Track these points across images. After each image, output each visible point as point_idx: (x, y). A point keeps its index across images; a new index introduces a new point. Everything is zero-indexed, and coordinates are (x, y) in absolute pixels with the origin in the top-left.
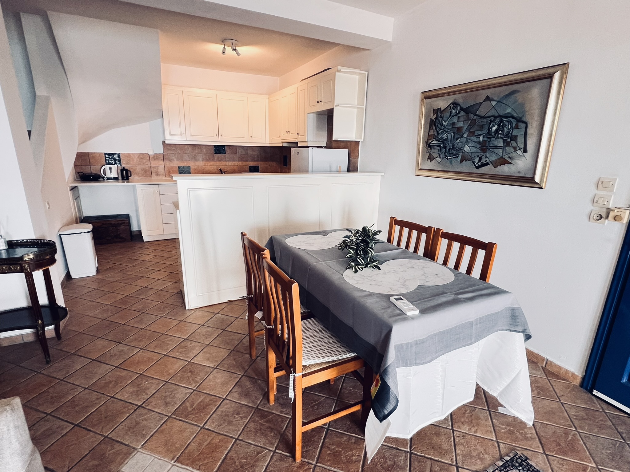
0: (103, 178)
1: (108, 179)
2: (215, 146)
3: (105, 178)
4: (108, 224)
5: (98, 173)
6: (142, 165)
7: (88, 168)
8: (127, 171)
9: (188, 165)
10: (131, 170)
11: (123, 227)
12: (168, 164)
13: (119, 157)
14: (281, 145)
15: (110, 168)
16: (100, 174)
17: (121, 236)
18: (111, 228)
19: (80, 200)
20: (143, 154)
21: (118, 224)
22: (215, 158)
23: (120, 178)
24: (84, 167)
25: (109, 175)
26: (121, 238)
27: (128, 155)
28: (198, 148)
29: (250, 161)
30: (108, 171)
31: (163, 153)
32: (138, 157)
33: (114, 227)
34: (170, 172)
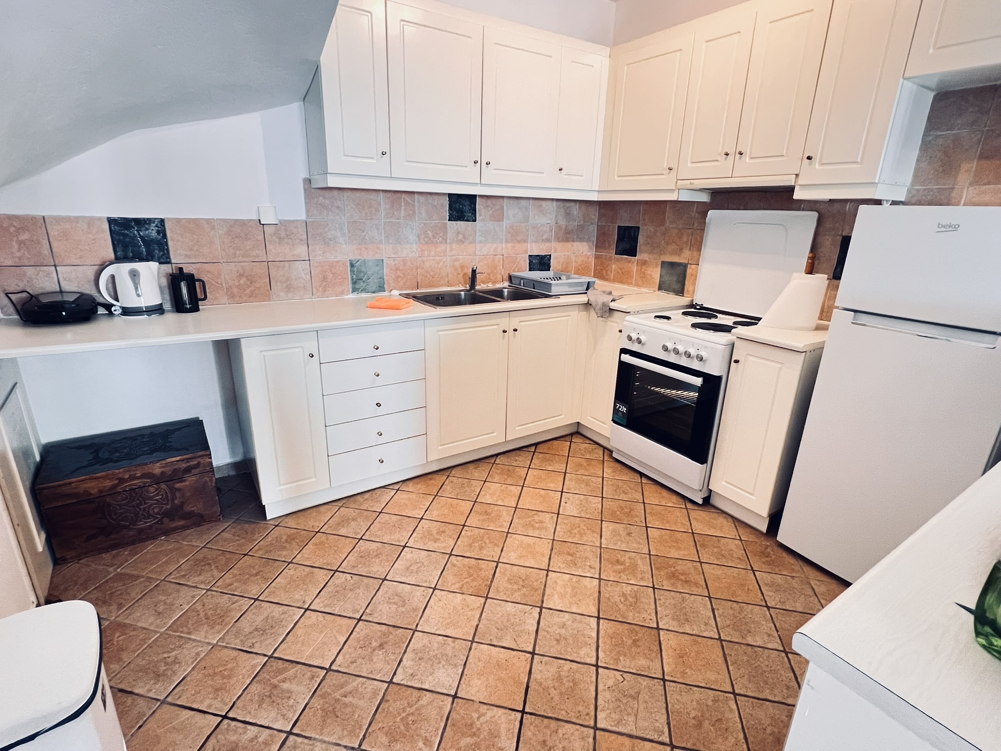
0: (108, 307)
1: (126, 312)
2: (450, 195)
3: (116, 310)
4: (142, 477)
5: (87, 292)
6: (241, 259)
7: (48, 275)
8: (191, 280)
9: (377, 257)
10: (205, 279)
11: (194, 478)
12: (319, 254)
13: (162, 232)
14: (673, 197)
15: (134, 275)
16: (94, 293)
17: (188, 508)
18: (152, 489)
19: (26, 401)
20: (242, 223)
21: (175, 471)
22: (450, 235)
23: (167, 306)
24: (30, 271)
25: (129, 299)
26: (189, 516)
27: (194, 226)
28: (407, 203)
29: (532, 242)
30: (125, 285)
31: (303, 217)
32: (228, 233)
33: (163, 486)
34: (325, 278)
